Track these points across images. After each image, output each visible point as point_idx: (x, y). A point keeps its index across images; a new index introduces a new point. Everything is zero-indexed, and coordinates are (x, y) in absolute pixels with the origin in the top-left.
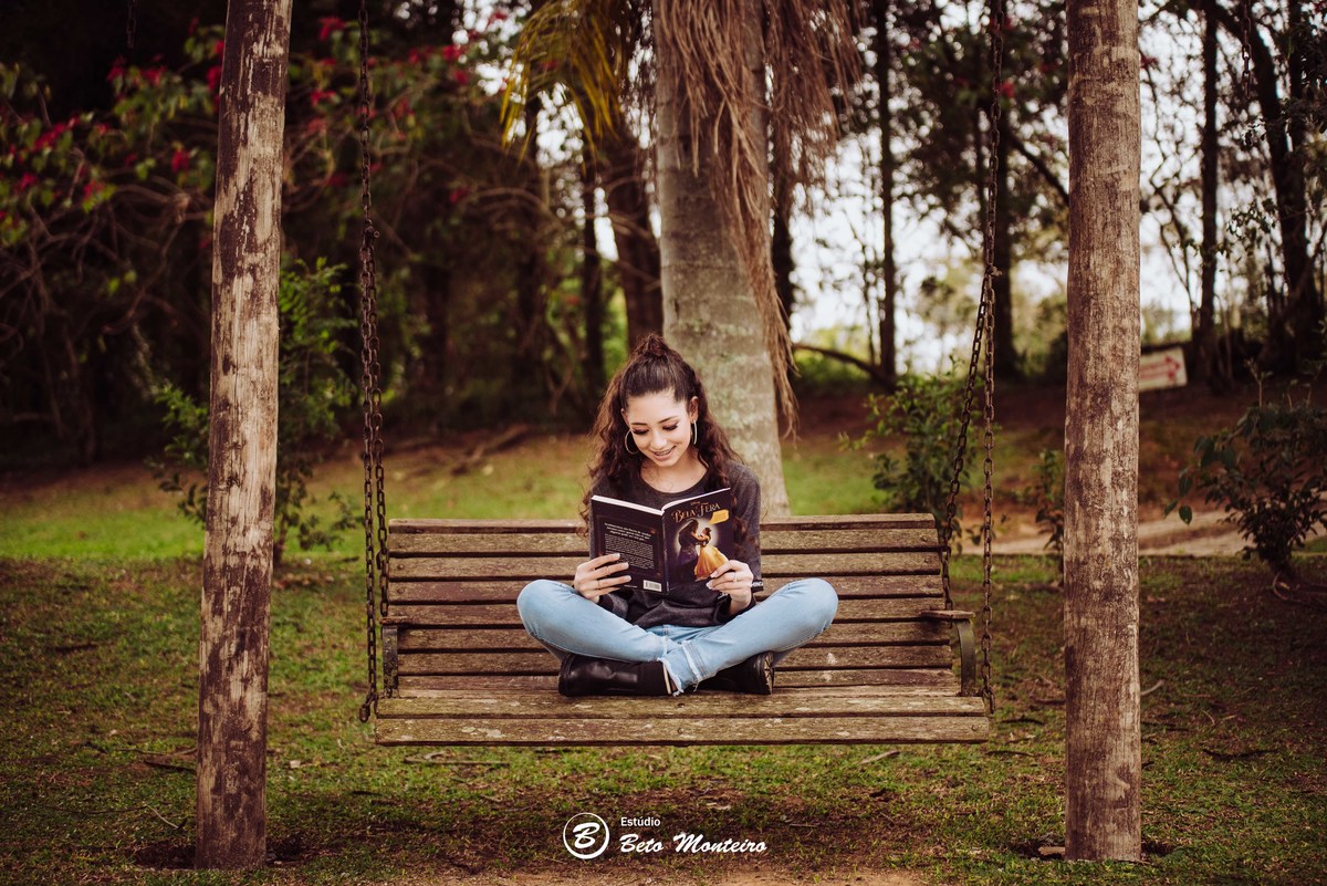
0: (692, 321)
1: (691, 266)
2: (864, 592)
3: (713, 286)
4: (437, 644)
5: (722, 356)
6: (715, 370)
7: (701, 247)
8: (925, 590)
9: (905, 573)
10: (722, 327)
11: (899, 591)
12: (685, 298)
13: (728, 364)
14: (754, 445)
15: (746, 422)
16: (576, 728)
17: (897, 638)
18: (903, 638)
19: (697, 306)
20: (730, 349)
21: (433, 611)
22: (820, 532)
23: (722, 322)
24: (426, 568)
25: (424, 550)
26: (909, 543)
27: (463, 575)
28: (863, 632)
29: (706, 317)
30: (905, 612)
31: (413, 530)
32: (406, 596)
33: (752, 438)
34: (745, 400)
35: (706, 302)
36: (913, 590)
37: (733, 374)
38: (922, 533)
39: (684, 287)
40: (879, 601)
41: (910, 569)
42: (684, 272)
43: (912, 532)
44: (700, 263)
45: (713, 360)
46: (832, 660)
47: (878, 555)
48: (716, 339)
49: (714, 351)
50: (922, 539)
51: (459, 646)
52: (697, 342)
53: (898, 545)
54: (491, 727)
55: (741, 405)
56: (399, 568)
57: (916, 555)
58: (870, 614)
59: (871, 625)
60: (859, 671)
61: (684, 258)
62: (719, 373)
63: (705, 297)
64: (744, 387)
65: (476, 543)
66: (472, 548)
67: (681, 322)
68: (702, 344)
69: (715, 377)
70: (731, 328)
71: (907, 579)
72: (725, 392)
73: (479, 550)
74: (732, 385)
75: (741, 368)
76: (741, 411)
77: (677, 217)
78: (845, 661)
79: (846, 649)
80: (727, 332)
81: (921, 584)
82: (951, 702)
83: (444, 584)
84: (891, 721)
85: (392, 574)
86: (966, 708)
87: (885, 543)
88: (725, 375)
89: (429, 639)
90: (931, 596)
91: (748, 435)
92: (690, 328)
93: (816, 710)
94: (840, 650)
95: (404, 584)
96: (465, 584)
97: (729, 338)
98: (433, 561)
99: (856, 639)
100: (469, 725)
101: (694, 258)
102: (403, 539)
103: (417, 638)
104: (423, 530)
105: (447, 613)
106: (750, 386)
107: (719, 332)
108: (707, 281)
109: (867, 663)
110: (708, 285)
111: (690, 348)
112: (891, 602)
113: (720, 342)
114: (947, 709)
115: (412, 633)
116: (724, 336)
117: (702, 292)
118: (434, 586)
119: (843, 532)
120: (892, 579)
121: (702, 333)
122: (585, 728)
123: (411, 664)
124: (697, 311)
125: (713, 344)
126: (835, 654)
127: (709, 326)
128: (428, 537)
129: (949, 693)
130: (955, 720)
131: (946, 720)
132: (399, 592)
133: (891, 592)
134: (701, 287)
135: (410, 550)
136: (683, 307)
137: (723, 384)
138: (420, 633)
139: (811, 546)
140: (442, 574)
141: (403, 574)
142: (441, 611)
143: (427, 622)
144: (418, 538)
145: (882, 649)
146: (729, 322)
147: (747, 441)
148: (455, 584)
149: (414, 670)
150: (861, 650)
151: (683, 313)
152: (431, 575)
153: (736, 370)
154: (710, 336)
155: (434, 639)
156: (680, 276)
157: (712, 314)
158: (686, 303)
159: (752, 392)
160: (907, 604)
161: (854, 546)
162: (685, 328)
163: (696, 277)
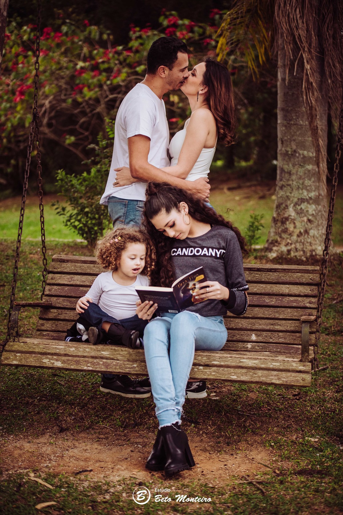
0: (289, 149)
1: (288, 124)
2: (277, 304)
3: (298, 133)
4: (62, 317)
5: (300, 165)
6: (297, 171)
7: (293, 115)
8: (308, 305)
9: (299, 296)
10: (301, 152)
11: (295, 304)
12: (286, 138)
13: (303, 169)
14: (314, 206)
15: (310, 196)
16: (99, 364)
17: (289, 328)
18: (292, 329)
19: (290, 142)
20: (304, 163)
21: (64, 300)
22: (259, 273)
23: (301, 150)
24: (64, 279)
25: (65, 271)
26: (304, 281)
27: (81, 284)
28: (272, 325)
29: (294, 147)
30: (295, 316)
31: (63, 261)
32: (53, 292)
33: (312, 203)
34: (310, 186)
35: (294, 140)
36: (301, 304)
37: (305, 173)
38: (311, 276)
39: (285, 133)
40: (283, 309)
41: (302, 294)
42: (285, 126)
43: (306, 275)
44: (292, 122)
45: (297, 167)
46: (254, 337)
47: (287, 286)
48: (298, 157)
49: (297, 163)
50: (311, 279)
51: (72, 318)
52: (290, 158)
53: (298, 281)
54: (57, 360)
55: (308, 188)
56: (52, 279)
57: (306, 287)
58: (277, 316)
59: (277, 321)
60: (266, 345)
61: (286, 120)
62: (299, 173)
63: (294, 138)
64: (310, 180)
65: (91, 269)
66: (88, 271)
67: (283, 149)
68: (292, 159)
69: (297, 174)
70: (305, 153)
71: (299, 299)
72: (301, 182)
73: (91, 272)
74: (304, 179)
75: (309, 171)
76: (308, 191)
77: (283, 101)
78: (260, 339)
79: (262, 333)
80: (303, 155)
81: (306, 301)
82: (294, 364)
83: (71, 287)
84: (260, 373)
85: (48, 282)
86: (301, 368)
87: (292, 280)
88: (301, 174)
89: (59, 314)
90: (310, 308)
91: (311, 202)
92: (287, 151)
93: (222, 363)
94: (259, 333)
95: (53, 287)
96: (81, 288)
97: (304, 157)
98: (68, 276)
99: (268, 328)
100: (47, 358)
101: (290, 120)
102: (57, 265)
103: (53, 313)
104: (68, 261)
105: (70, 302)
106: (313, 179)
107: (300, 154)
108: (295, 131)
109: (271, 340)
110: (295, 132)
111: (287, 161)
112: (289, 310)
113: (300, 159)
114: (291, 368)
115: (52, 310)
116: (302, 156)
117: (293, 136)
118: (66, 288)
119: (271, 273)
120: (292, 299)
121: (292, 155)
122: (103, 364)
123: (48, 325)
124: (290, 144)
125: (297, 159)
126: (256, 334)
127: (295, 151)
128: (69, 264)
129: (295, 360)
130: (294, 374)
131: (289, 374)
132: (49, 290)
133: (290, 305)
134: (293, 133)
135: (59, 270)
136: (284, 142)
137: (300, 178)
138: (55, 311)
139: (254, 279)
140: (71, 283)
141: (53, 281)
142: (67, 301)
143: (60, 305)
144: (64, 265)
145: (280, 334)
146: (304, 150)
147: (310, 204)
148: (77, 288)
149: (48, 329)
150: (269, 333)
151: (284, 145)
152: (66, 283)
153: (306, 172)
154: (295, 156)
155: (61, 314)
156: (284, 128)
157: (297, 146)
158: (286, 140)
159: (314, 182)
160: (297, 312)
161: (276, 281)
162: (285, 152)
163: (290, 129)
